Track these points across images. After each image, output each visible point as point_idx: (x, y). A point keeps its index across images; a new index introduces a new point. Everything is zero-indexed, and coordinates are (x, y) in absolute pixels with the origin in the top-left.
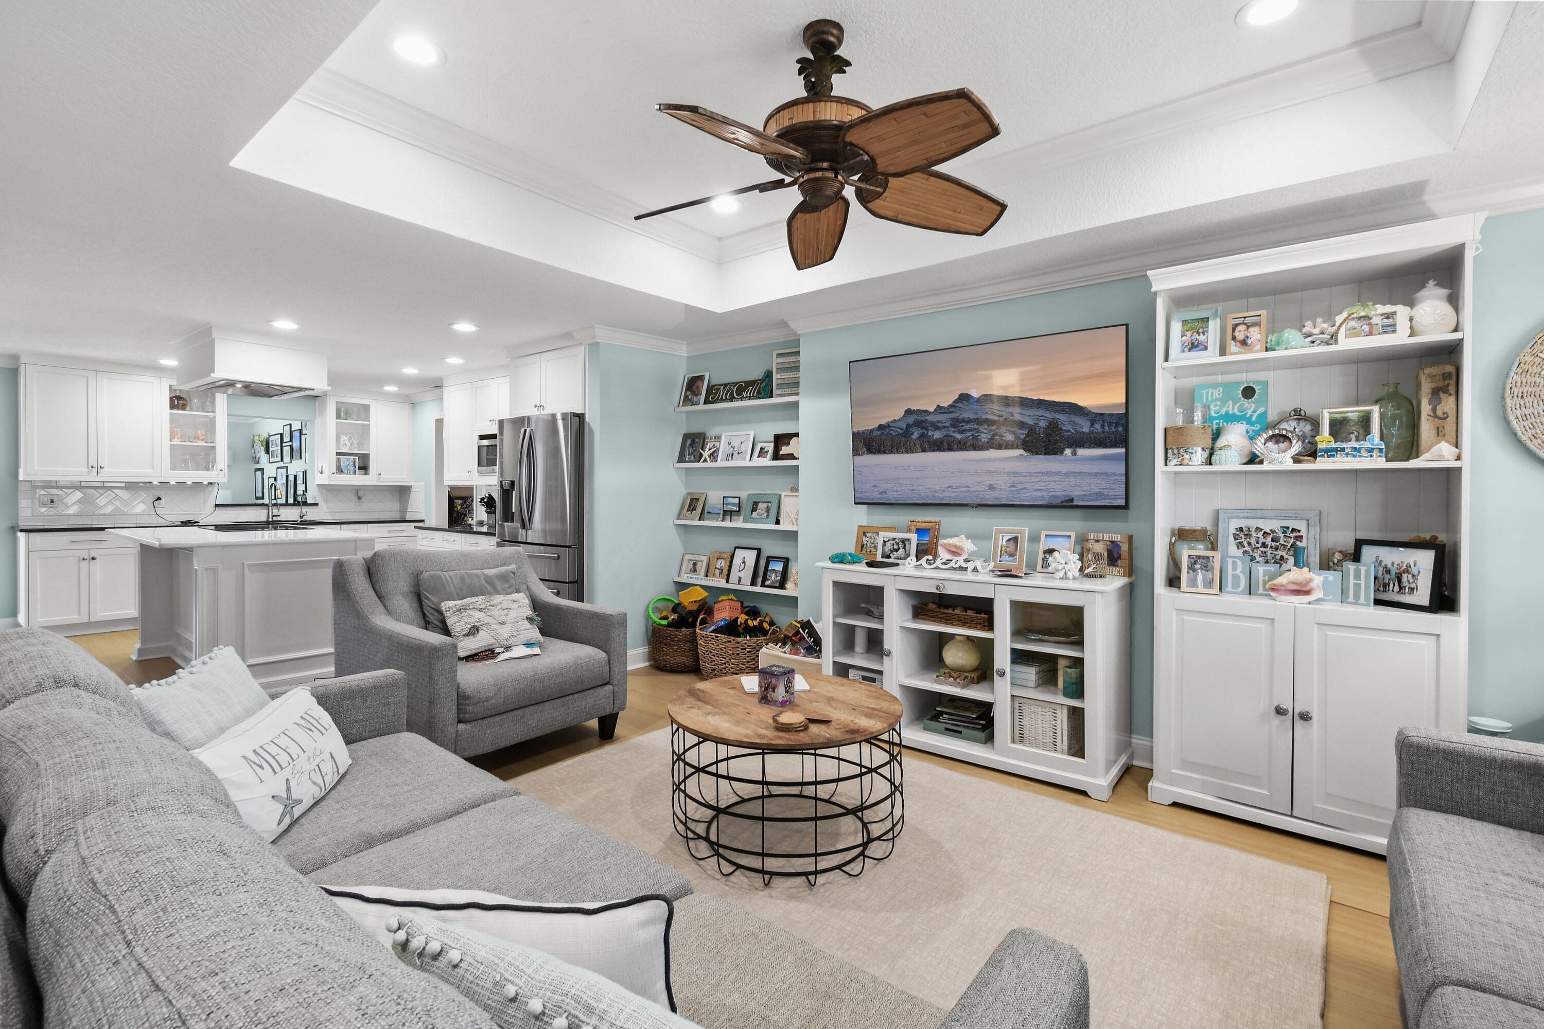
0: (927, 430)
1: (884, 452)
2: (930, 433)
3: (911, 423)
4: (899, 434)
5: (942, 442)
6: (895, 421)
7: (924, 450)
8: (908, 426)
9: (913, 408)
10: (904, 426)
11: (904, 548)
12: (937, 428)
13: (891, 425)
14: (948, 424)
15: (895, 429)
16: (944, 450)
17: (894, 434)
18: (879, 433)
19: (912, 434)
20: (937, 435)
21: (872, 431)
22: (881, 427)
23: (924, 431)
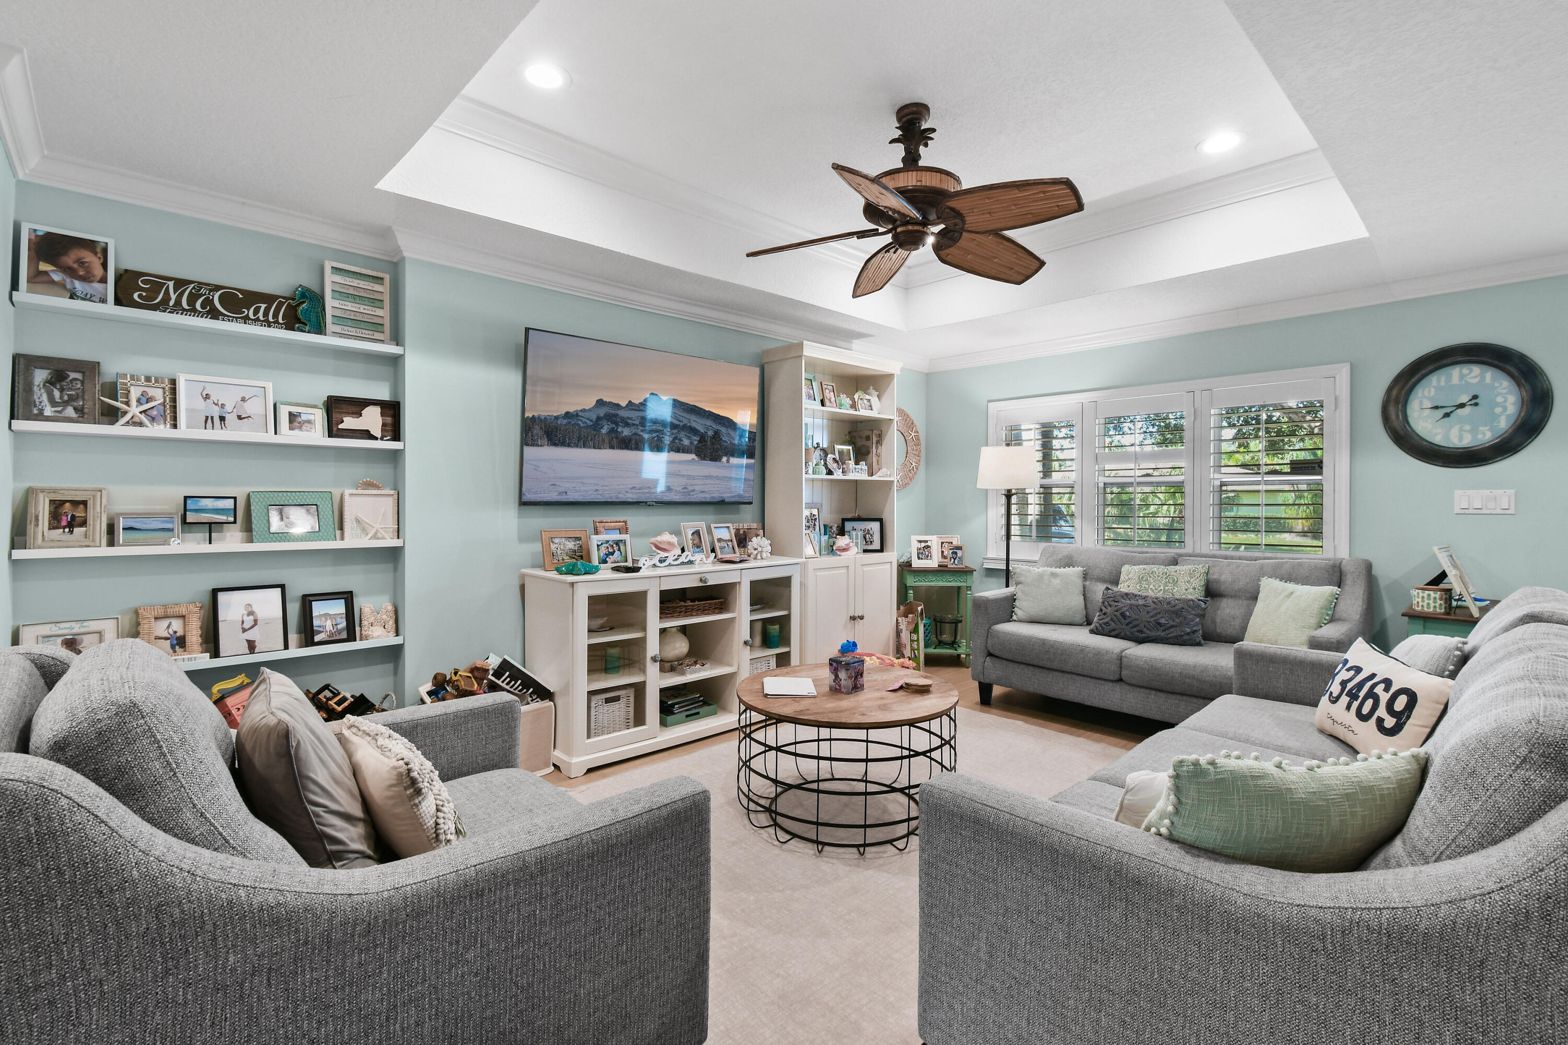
0: (617, 425)
1: (569, 446)
2: (619, 430)
3: (602, 415)
4: (588, 427)
5: (630, 440)
6: (584, 410)
7: (612, 447)
8: (599, 419)
9: (606, 399)
10: (594, 417)
11: (619, 550)
12: (627, 425)
13: (580, 414)
14: (637, 422)
15: (584, 420)
16: (631, 449)
17: (582, 425)
18: (565, 422)
19: (602, 428)
20: (626, 432)
21: (557, 418)
22: (567, 415)
23: (614, 426)
